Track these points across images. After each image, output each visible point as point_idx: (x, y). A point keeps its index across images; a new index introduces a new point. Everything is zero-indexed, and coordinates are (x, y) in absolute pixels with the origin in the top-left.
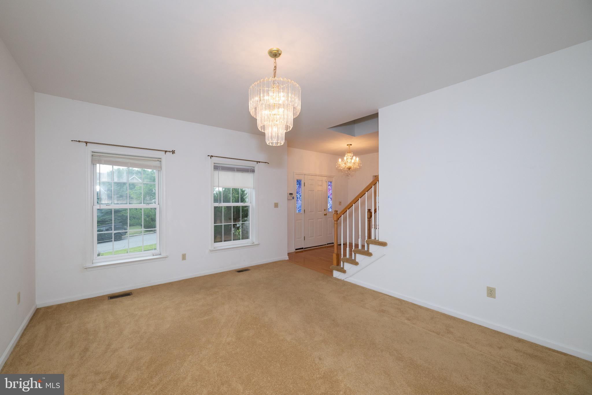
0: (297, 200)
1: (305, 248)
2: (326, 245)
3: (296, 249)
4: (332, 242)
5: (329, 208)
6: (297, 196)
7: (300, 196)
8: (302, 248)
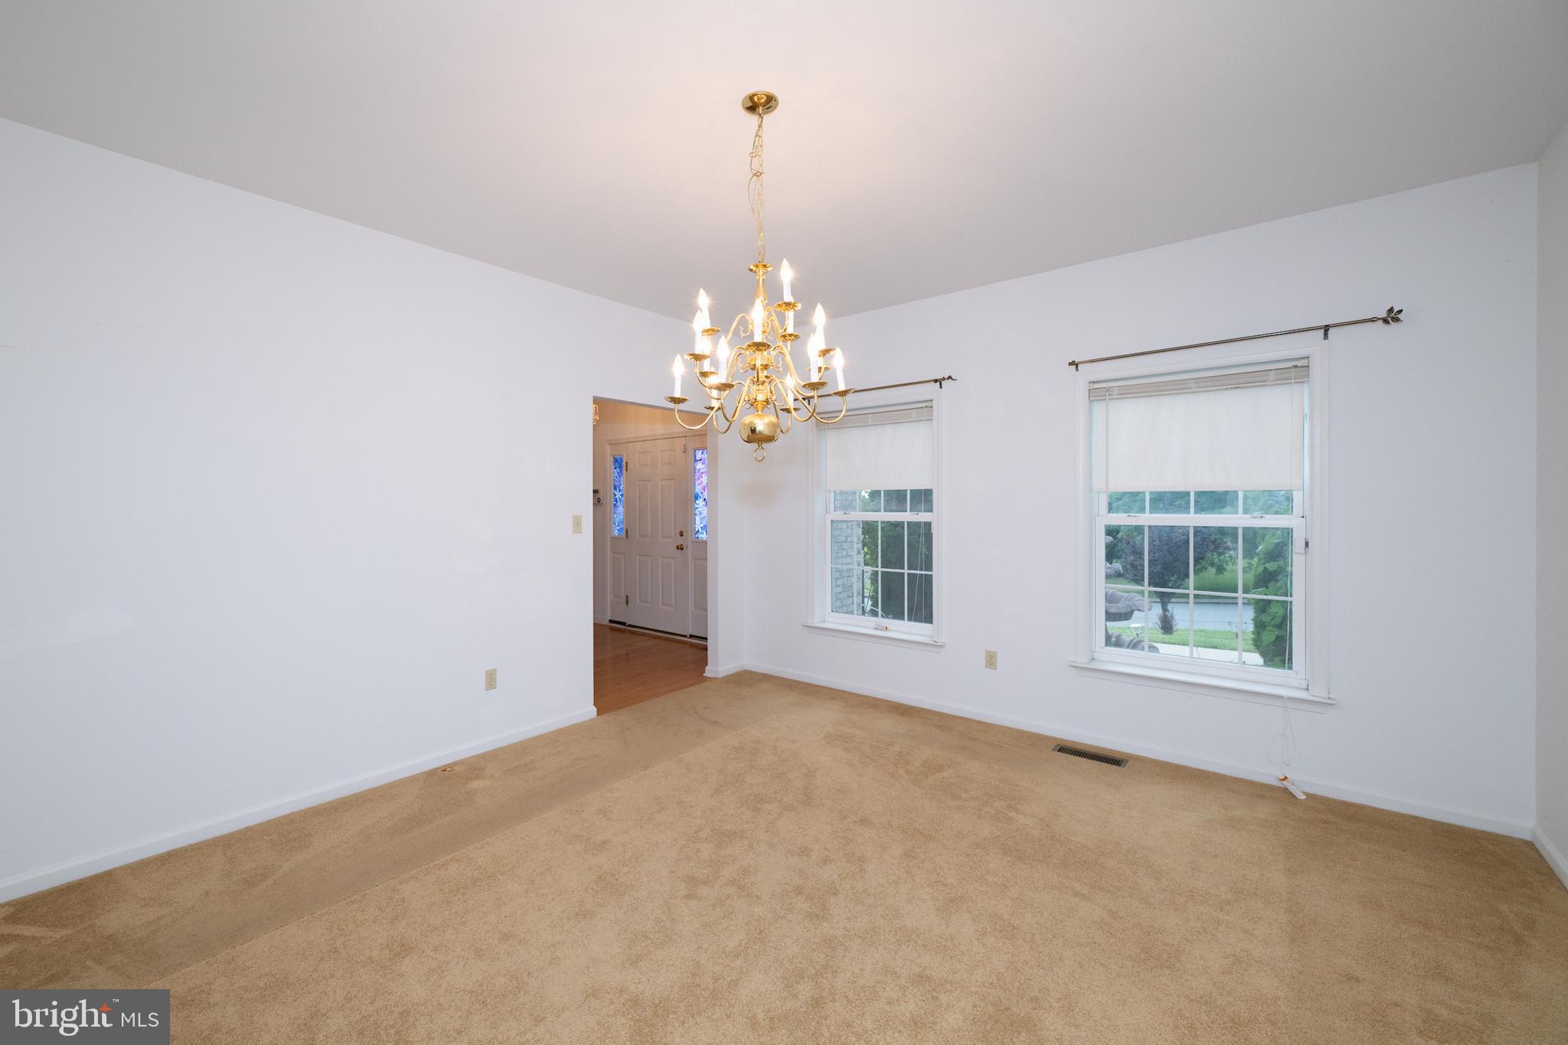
0: (615, 505)
1: (630, 626)
2: (686, 636)
3: (611, 621)
4: (704, 636)
5: (698, 527)
6: (615, 495)
7: (622, 495)
8: (624, 624)
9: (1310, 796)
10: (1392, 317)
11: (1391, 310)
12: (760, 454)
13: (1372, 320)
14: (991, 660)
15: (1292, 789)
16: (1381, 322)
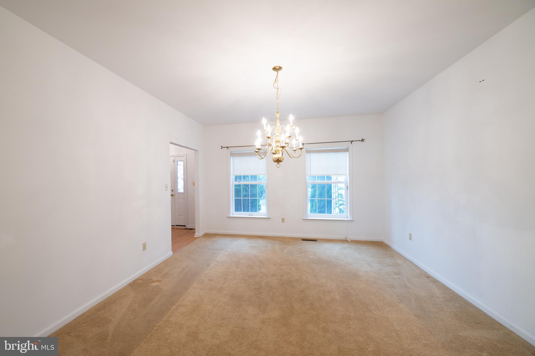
9: (351, 240)
10: (363, 140)
11: (362, 139)
12: (278, 165)
13: (360, 141)
14: (283, 220)
15: (347, 239)
16: (361, 141)
